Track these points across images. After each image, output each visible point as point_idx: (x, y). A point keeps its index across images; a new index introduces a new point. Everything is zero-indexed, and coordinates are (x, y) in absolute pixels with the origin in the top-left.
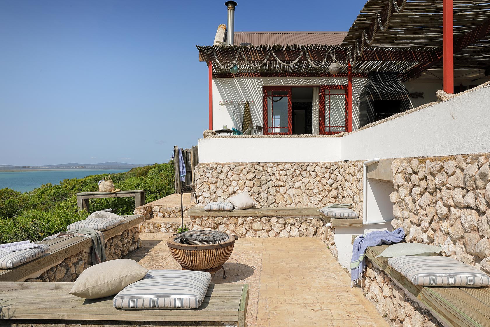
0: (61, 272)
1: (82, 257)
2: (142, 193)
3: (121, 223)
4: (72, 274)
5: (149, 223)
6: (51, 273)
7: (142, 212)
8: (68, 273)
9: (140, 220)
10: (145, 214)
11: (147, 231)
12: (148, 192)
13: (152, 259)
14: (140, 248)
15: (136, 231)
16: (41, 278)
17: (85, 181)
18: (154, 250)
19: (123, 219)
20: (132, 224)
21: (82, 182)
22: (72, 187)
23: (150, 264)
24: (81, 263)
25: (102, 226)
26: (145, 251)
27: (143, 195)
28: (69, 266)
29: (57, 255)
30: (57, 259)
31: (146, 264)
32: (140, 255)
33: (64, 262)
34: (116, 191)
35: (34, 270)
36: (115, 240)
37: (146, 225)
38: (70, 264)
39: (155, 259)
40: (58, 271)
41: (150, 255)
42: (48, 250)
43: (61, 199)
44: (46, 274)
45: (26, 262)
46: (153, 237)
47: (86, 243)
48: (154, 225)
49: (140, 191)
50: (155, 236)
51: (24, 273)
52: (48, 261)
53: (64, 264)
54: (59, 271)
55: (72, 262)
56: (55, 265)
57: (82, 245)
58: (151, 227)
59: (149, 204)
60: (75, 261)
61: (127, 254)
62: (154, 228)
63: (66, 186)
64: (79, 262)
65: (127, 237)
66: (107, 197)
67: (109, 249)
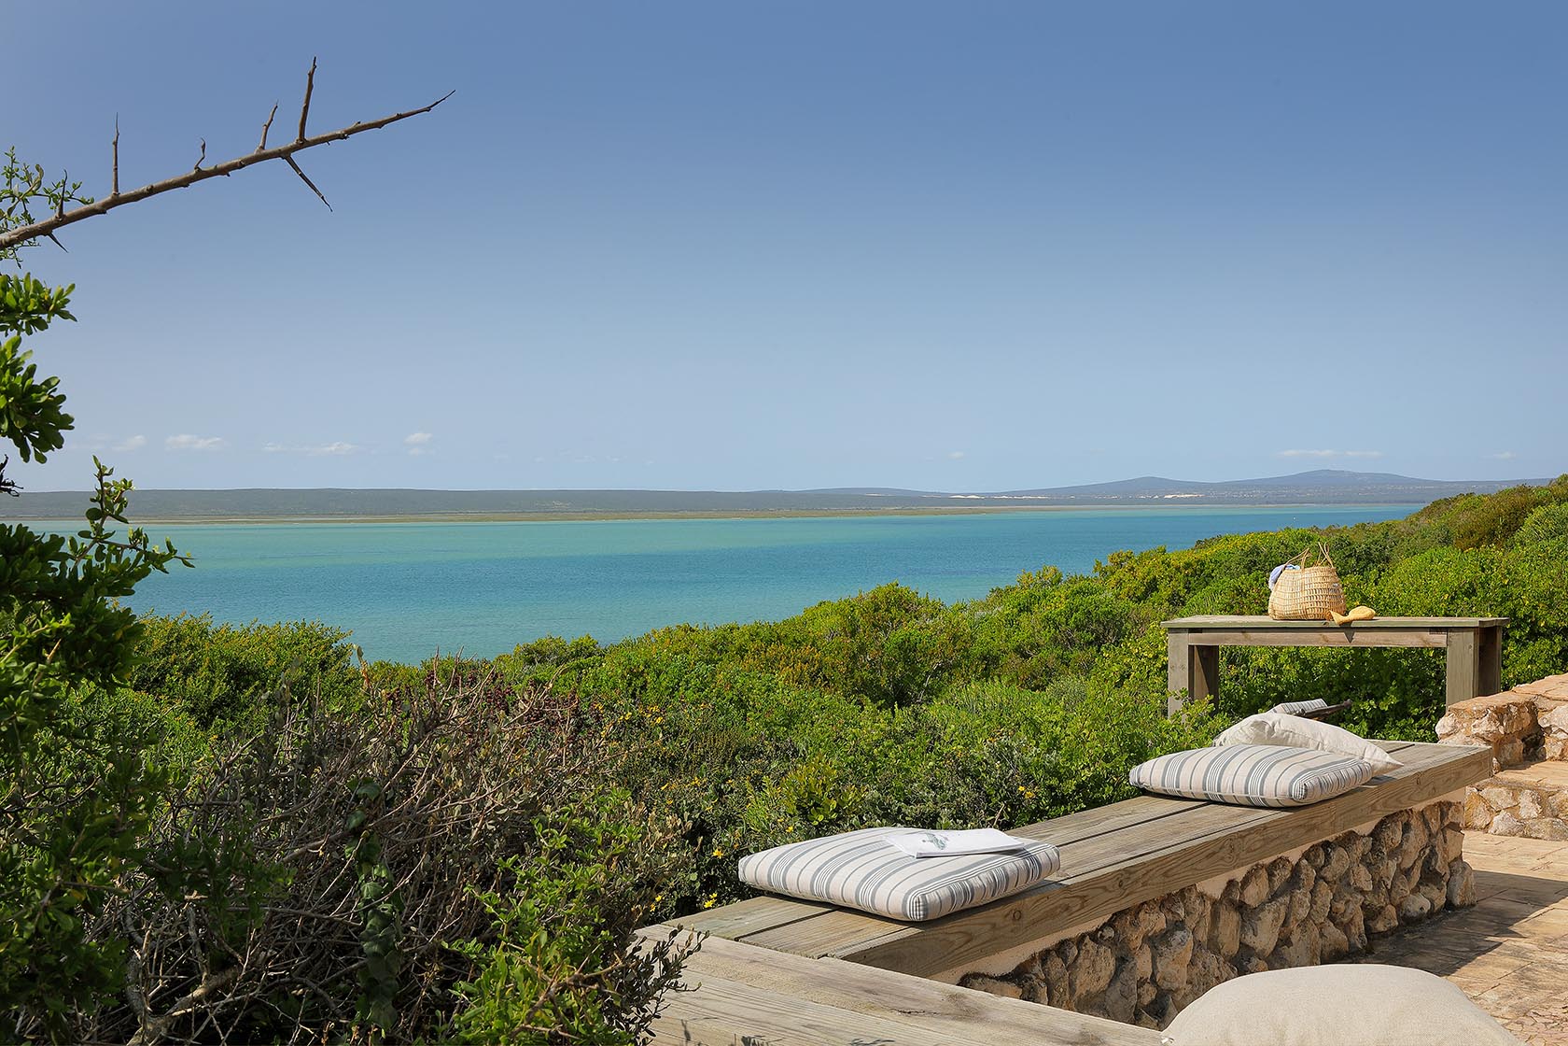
0: (1098, 969)
1: (1187, 913)
2: (1487, 636)
3: (1377, 779)
4: (1141, 983)
5: (1516, 789)
6: (1056, 965)
7: (1481, 730)
8: (1124, 975)
9: (1471, 769)
10: (1499, 743)
11: (1502, 828)
12: (1518, 627)
13: (1529, 974)
14: (1462, 907)
15: (1447, 821)
16: (1021, 981)
17: (1203, 564)
18: (1538, 930)
19: (1388, 758)
20: (1431, 786)
21: (1188, 565)
22: (1143, 589)
23: (1512, 1002)
24: (1181, 943)
25: (1283, 786)
26: (1487, 927)
27: (1494, 643)
28: (1132, 946)
29: (1085, 893)
30: (1083, 911)
31: (1491, 996)
32: (1456, 945)
33: (1110, 924)
34: (1352, 615)
35: (997, 943)
36: (1338, 854)
37: (1498, 795)
38: (1136, 938)
39: (1543, 975)
40: (1084, 963)
41: (1518, 953)
42: (1053, 866)
43: (1097, 638)
44: (1037, 968)
45: (970, 906)
46: (1535, 862)
47: (1208, 857)
48: (1542, 798)
49: (1474, 621)
50: (1549, 858)
51: (962, 950)
52: (1051, 915)
53: (1109, 933)
54: (1087, 963)
55: (1144, 928)
56: (1073, 932)
57: (1190, 863)
58: (1528, 809)
59: (1521, 693)
60: (1157, 929)
61: (1393, 931)
62: (1543, 813)
63: (1120, 583)
64: (1172, 935)
65: (1401, 845)
66: (1305, 642)
67: (1309, 896)
